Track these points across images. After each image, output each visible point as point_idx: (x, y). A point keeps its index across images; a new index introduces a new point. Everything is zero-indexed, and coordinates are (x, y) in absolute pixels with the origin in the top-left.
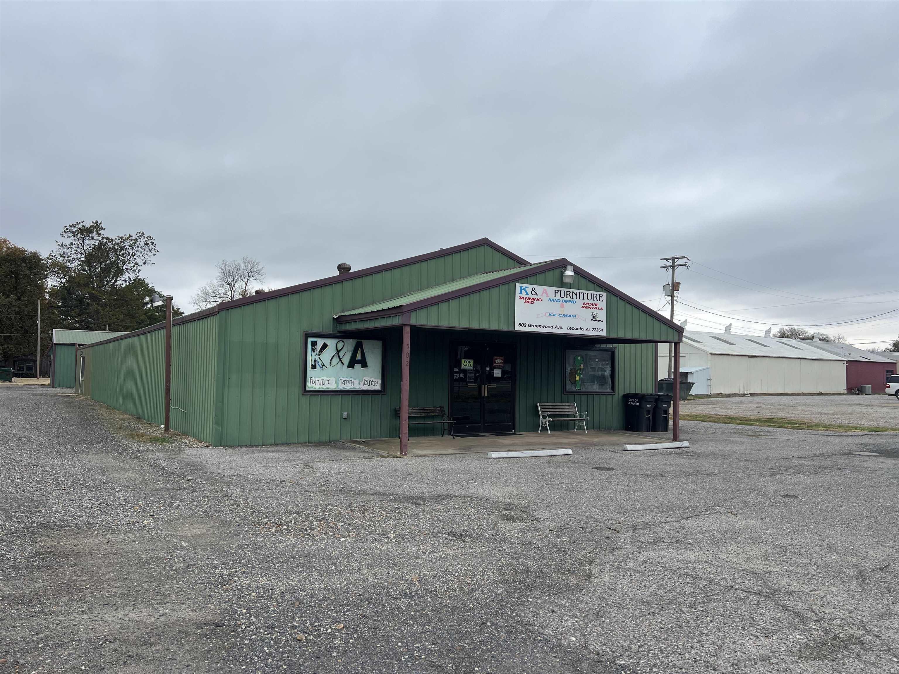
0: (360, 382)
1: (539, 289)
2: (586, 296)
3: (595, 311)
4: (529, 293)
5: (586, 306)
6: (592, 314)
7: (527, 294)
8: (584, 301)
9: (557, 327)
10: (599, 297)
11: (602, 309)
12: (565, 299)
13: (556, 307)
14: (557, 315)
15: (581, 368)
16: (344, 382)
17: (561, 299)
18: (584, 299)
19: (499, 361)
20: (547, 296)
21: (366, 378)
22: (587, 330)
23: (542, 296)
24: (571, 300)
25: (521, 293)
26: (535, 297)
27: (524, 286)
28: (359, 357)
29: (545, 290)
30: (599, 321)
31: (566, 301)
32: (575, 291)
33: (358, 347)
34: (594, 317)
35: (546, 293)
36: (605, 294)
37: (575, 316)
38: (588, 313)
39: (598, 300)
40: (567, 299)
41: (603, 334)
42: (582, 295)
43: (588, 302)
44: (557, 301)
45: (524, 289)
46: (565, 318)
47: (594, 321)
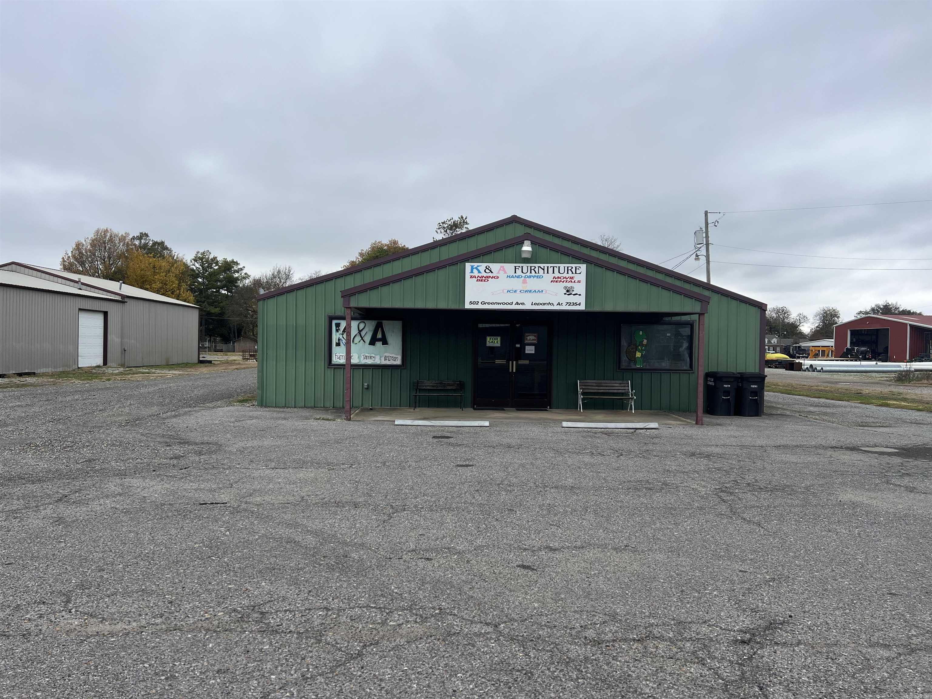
0: (381, 357)
1: (495, 267)
2: (556, 270)
3: (569, 285)
4: (482, 271)
5: (557, 280)
6: (565, 288)
7: (479, 272)
8: (554, 275)
9: (517, 303)
10: (576, 269)
11: (579, 282)
12: (528, 274)
13: (517, 284)
14: (518, 292)
15: (644, 343)
16: (366, 357)
17: (523, 275)
18: (553, 273)
19: (531, 338)
20: (505, 273)
21: (387, 354)
22: (559, 304)
23: (498, 273)
24: (537, 275)
25: (472, 272)
26: (490, 274)
27: (476, 265)
28: (379, 336)
29: (501, 267)
30: (574, 295)
31: (530, 277)
32: (542, 265)
33: (379, 326)
34: (568, 291)
35: (504, 270)
36: (583, 267)
37: (542, 291)
38: (560, 287)
39: (574, 272)
40: (531, 274)
41: (582, 307)
42: (551, 270)
43: (560, 275)
44: (518, 277)
45: (476, 268)
46: (528, 294)
47: (568, 295)
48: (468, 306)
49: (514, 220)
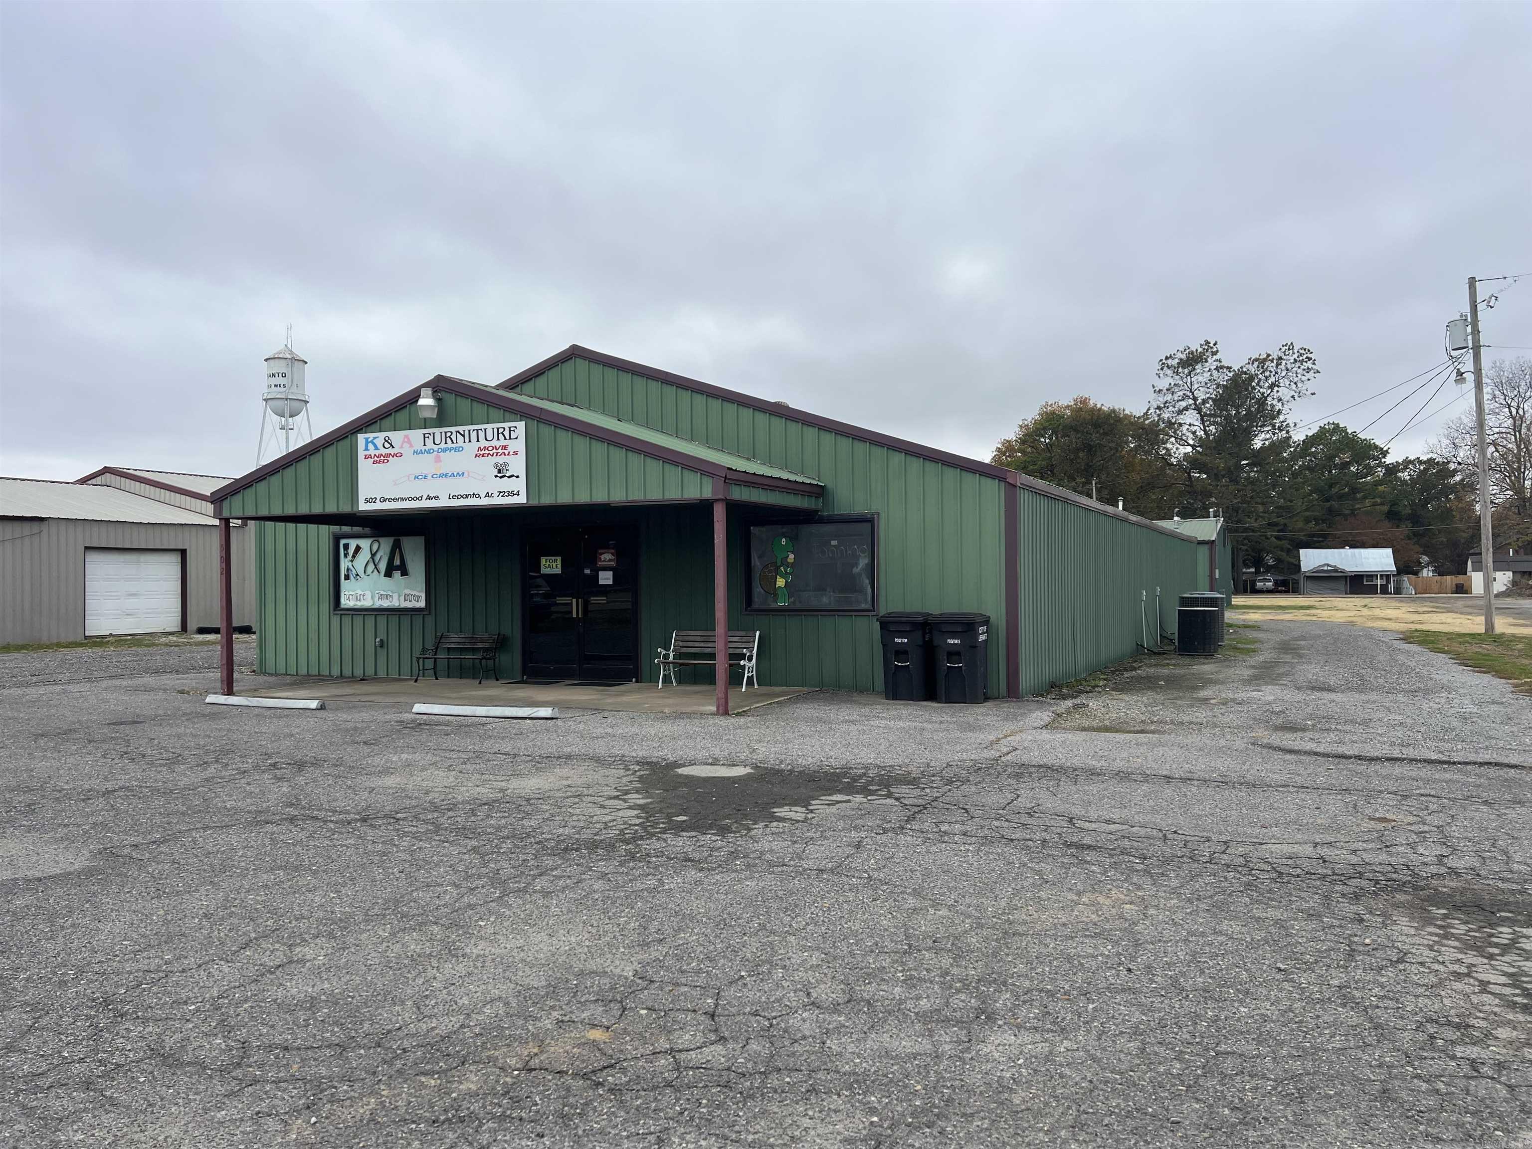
0: (399, 596)
1: (397, 437)
2: (481, 434)
3: (501, 460)
4: (380, 446)
5: (483, 452)
6: (496, 465)
7: (376, 448)
8: (479, 445)
9: (429, 498)
10: (510, 431)
11: (516, 453)
12: (443, 446)
13: (426, 464)
14: (429, 477)
15: (789, 560)
16: (381, 597)
17: (436, 448)
18: (478, 441)
19: (607, 557)
20: (411, 446)
21: (407, 591)
22: (487, 495)
23: (402, 447)
24: (454, 445)
25: (367, 449)
26: (391, 451)
27: (371, 436)
28: (397, 562)
29: (406, 436)
30: (509, 477)
31: (444, 450)
32: (461, 429)
33: (396, 547)
34: (500, 471)
35: (409, 442)
36: (521, 425)
37: (463, 474)
38: (488, 465)
39: (507, 437)
40: (446, 446)
41: (522, 499)
42: (474, 435)
43: (487, 444)
44: (429, 452)
45: (372, 442)
46: (443, 480)
47: (501, 477)
48: (363, 507)
49: (575, 354)
